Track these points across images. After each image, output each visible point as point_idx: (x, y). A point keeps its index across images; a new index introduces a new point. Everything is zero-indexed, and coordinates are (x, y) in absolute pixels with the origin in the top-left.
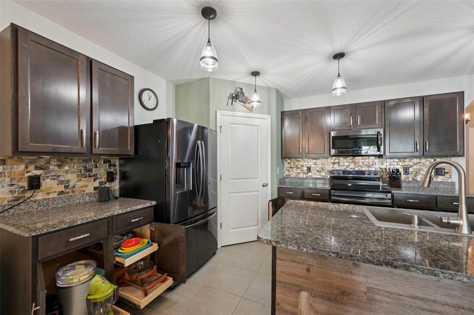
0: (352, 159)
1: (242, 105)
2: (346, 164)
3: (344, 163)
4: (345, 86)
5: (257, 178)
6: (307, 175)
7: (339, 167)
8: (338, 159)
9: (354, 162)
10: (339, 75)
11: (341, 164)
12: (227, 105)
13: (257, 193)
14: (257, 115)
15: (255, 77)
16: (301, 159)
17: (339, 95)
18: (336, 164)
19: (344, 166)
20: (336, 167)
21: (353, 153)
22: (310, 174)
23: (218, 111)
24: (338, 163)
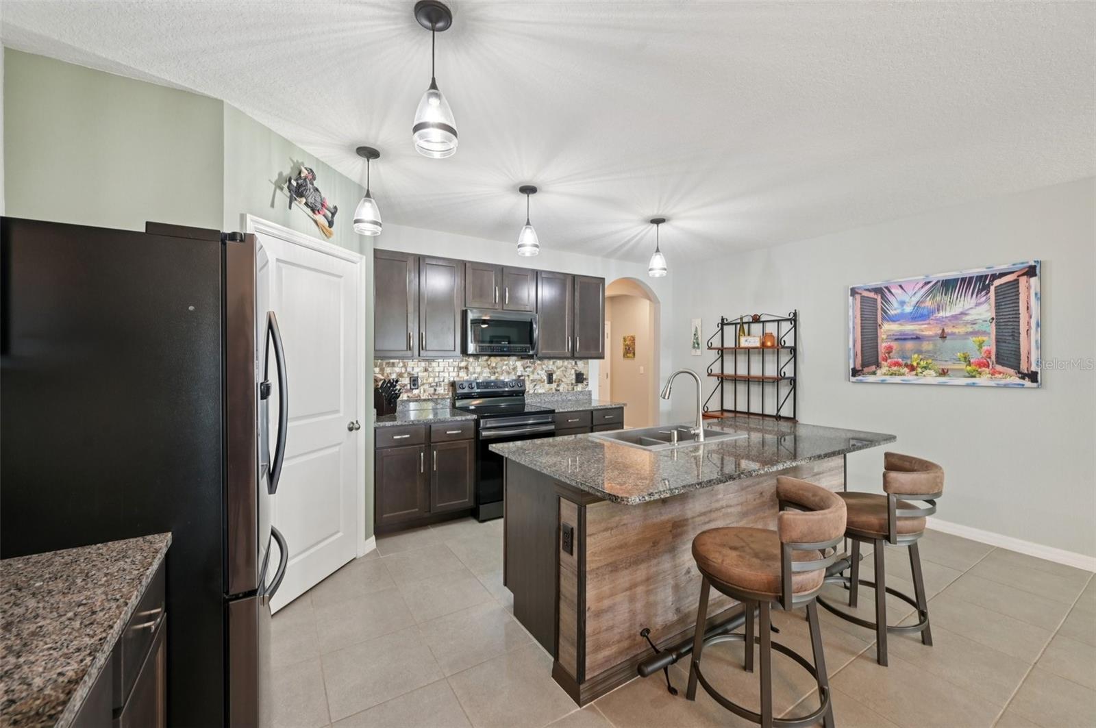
0: (487, 360)
1: (309, 216)
2: (478, 369)
3: (474, 368)
4: (537, 243)
5: (337, 411)
6: (409, 394)
7: (468, 375)
8: (466, 361)
9: (489, 365)
10: (528, 223)
11: (471, 369)
12: (272, 205)
13: (336, 449)
14: (341, 248)
15: (366, 159)
16: (398, 361)
17: (528, 254)
18: (462, 370)
19: (474, 373)
20: (463, 376)
21: (501, 351)
22: (416, 392)
23: (249, 217)
24: (467, 368)
